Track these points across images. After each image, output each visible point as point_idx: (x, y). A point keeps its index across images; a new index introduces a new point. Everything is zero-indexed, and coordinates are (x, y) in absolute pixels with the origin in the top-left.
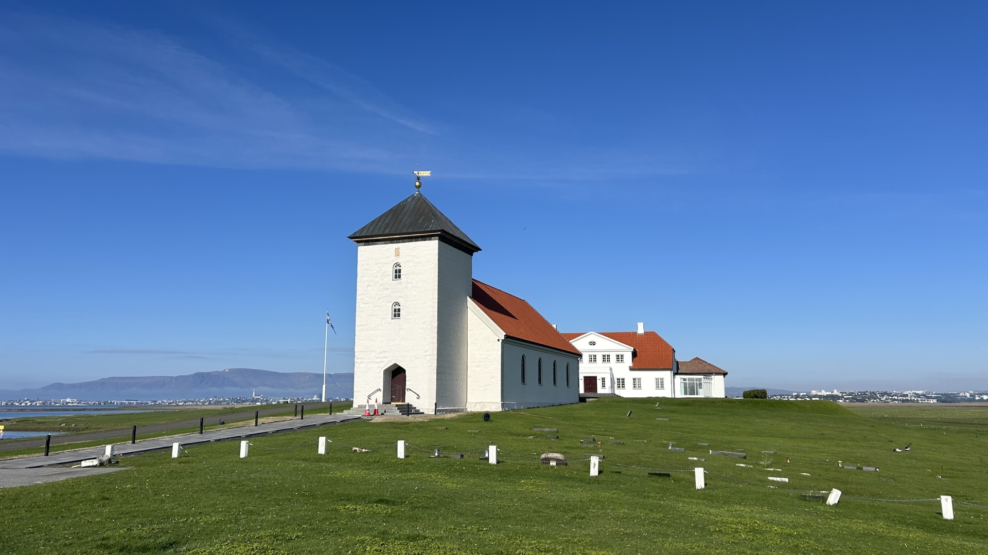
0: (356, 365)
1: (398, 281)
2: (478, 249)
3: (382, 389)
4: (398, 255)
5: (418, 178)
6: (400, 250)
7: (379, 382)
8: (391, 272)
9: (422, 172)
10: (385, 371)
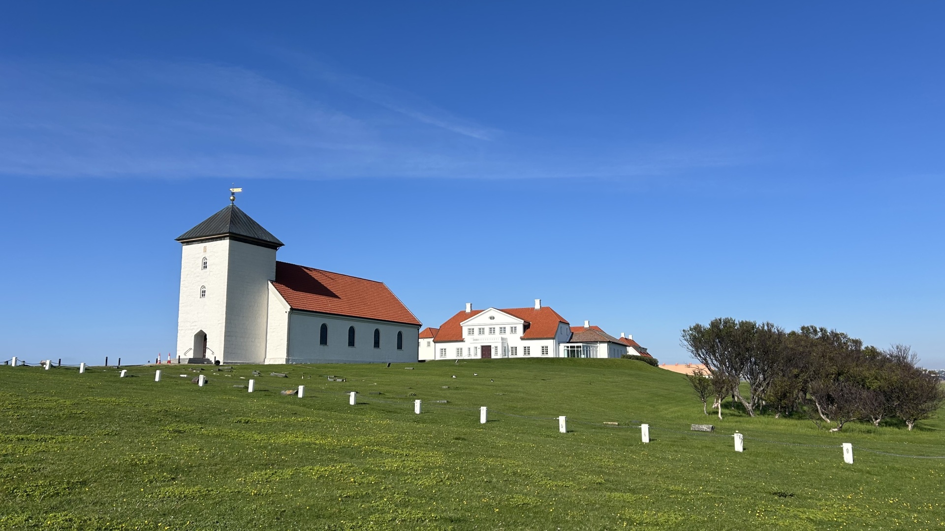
0: (179, 331)
1: (205, 270)
2: (282, 245)
3: (193, 348)
4: (206, 252)
5: (233, 194)
6: (207, 248)
7: (191, 344)
8: (200, 264)
9: (236, 189)
10: (195, 336)
